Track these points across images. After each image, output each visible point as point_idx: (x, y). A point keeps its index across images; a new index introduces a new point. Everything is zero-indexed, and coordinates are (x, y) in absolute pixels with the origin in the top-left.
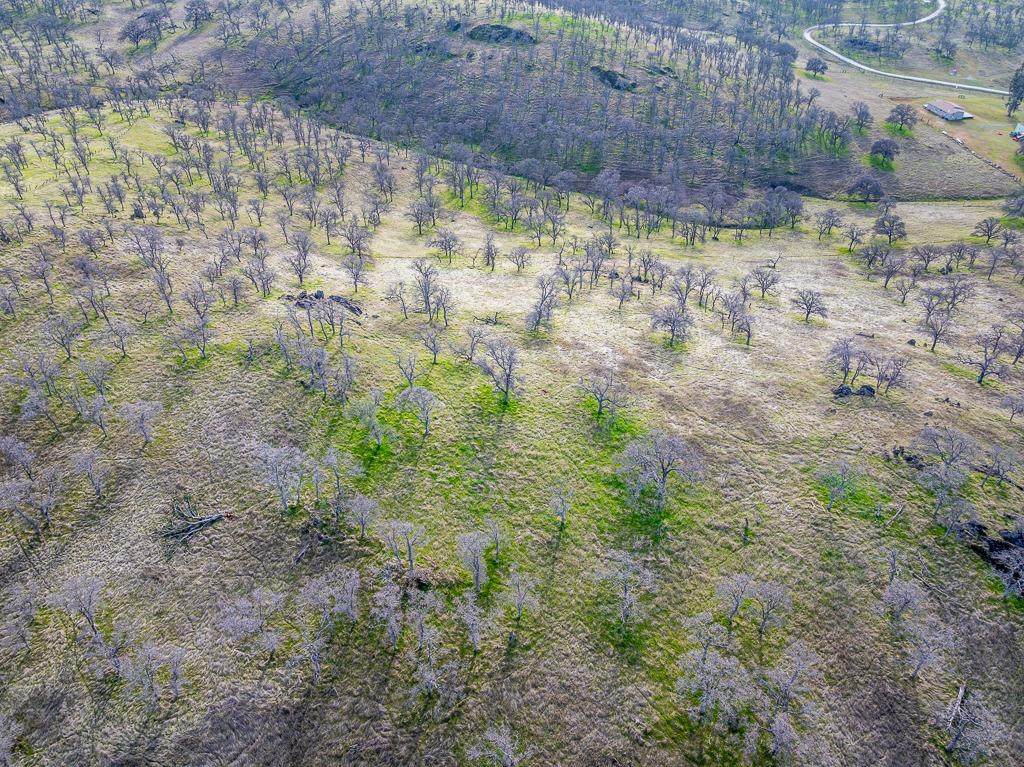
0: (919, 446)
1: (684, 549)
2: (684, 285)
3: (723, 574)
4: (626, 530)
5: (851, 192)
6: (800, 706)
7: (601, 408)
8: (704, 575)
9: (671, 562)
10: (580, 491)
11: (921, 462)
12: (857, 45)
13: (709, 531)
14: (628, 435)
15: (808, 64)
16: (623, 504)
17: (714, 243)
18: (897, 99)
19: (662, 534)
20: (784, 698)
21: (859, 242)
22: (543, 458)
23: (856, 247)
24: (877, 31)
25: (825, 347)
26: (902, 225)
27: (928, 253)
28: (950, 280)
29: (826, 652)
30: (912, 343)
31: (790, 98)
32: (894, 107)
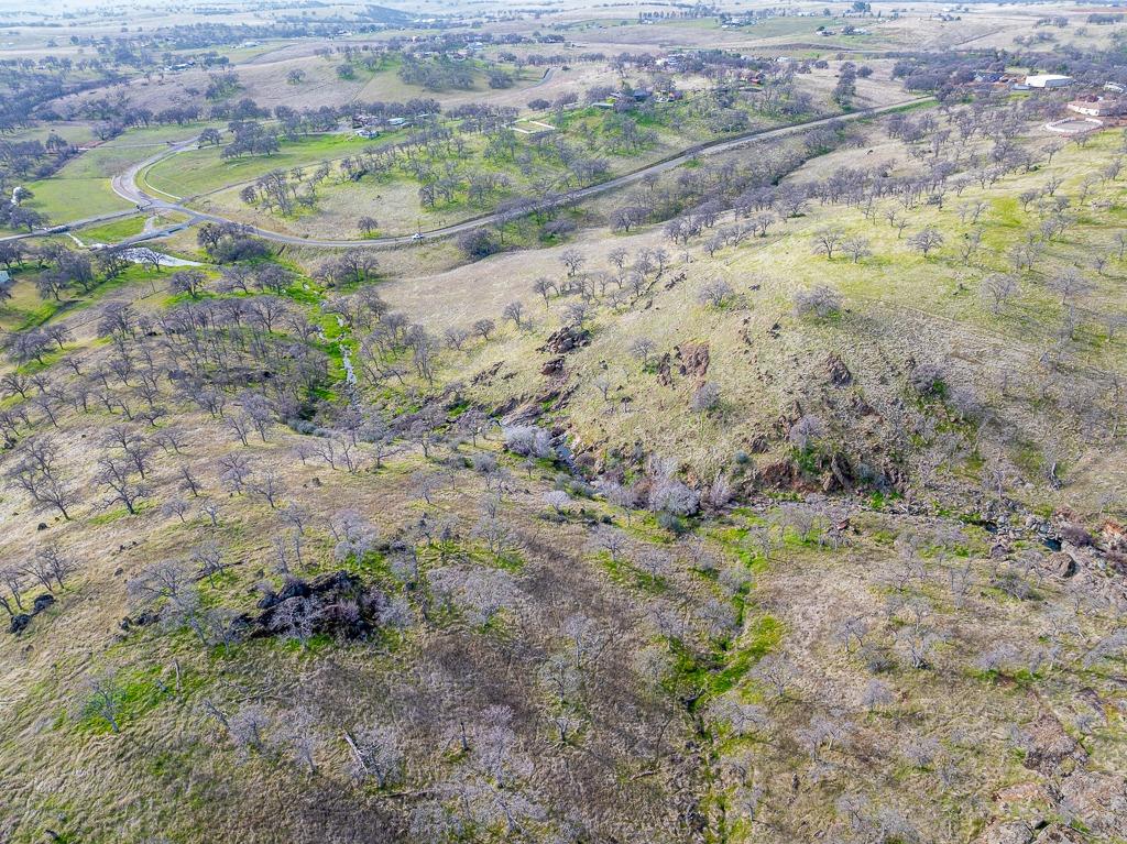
11: (152, 615)
28: (23, 450)
30: (42, 527)
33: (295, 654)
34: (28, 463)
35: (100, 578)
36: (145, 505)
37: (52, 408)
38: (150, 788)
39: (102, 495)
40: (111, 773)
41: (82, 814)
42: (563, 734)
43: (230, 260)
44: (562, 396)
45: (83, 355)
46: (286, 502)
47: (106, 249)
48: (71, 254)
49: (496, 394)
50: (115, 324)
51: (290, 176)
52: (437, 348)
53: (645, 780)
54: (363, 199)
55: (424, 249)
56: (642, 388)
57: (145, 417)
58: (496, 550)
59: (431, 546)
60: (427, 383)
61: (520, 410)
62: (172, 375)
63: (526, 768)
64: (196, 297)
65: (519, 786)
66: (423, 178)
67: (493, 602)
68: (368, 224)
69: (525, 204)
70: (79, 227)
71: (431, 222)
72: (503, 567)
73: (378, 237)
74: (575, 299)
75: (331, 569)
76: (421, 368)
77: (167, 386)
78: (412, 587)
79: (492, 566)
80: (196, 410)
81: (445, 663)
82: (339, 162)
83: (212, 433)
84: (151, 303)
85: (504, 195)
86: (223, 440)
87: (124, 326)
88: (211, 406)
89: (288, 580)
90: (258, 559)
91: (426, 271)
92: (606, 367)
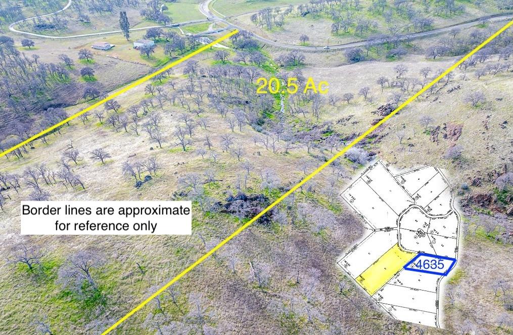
0: (181, 188)
1: (120, 297)
2: (32, 179)
3: (144, 293)
4: (87, 310)
5: (84, 97)
6: (207, 316)
7: (30, 265)
8: (136, 300)
9: (119, 307)
10: (49, 312)
11: (185, 193)
12: (41, 27)
13: (125, 281)
14: (55, 268)
15: (23, 43)
16: (77, 301)
17: (33, 151)
18: (78, 48)
19: (105, 299)
20: (201, 319)
21: (103, 118)
23: (104, 120)
24: (47, 18)
25: (119, 170)
26: (116, 102)
27: (134, 109)
28: (149, 116)
29: (203, 289)
30: (152, 149)
31: (24, 63)
32: (79, 52)
33: (236, 223)
34: (150, 122)
35: (169, 174)
36: (190, 148)
37: (162, 101)
38: (174, 260)
39: (175, 141)
40: (161, 249)
41: (149, 261)
42: (341, 289)
43: (241, 48)
44: (378, 137)
45: (176, 81)
46: (244, 159)
47: (192, 36)
48: (179, 37)
49: (347, 130)
50: (191, 69)
51: (274, 11)
52: (324, 103)
53: (374, 321)
54: (304, 26)
55: (328, 54)
56: (421, 141)
57: (196, 111)
58: (330, 201)
59: (302, 192)
60: (316, 119)
61: (357, 140)
62: (209, 96)
63: (322, 298)
64: (224, 63)
65: (317, 305)
66: (336, 18)
67: (324, 224)
68: (305, 38)
69: (383, 38)
70: (183, 25)
71: (334, 41)
72: (332, 210)
73: (308, 46)
74: (397, 90)
75: (257, 192)
76: (315, 111)
77: (206, 100)
78: (290, 208)
79: (327, 208)
80: (216, 113)
81: (297, 244)
82: (297, 6)
83: (220, 123)
84: (207, 63)
85: (373, 32)
86: (225, 128)
87: (194, 71)
88: (222, 112)
89: (239, 193)
90: (229, 181)
91: (327, 65)
92: (404, 127)
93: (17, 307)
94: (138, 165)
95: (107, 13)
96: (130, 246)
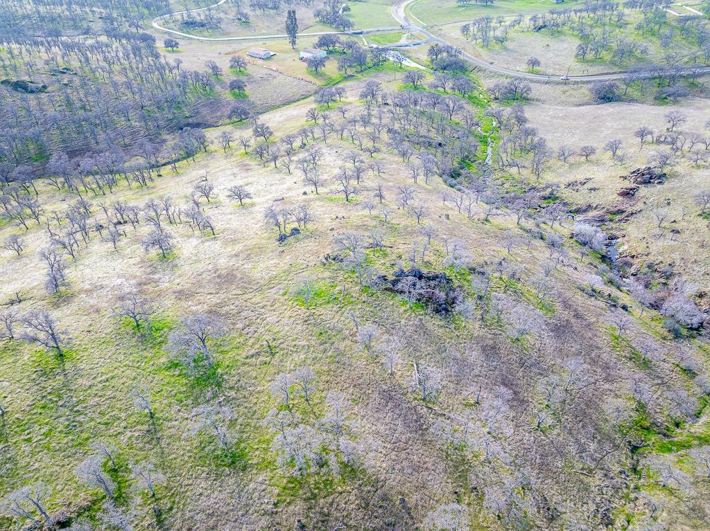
0: (335, 249)
1: (239, 381)
2: (153, 214)
3: (270, 381)
4: (197, 391)
5: (230, 117)
6: (348, 426)
7: (137, 321)
8: (259, 388)
9: (236, 393)
10: (152, 384)
11: (341, 257)
12: (190, 25)
13: (248, 360)
14: (166, 329)
15: (165, 44)
16: (186, 376)
17: (160, 179)
18: (229, 53)
19: (221, 380)
20: (338, 428)
21: (249, 146)
22: (112, 378)
23: (249, 150)
24: (198, 14)
25: (260, 216)
26: (268, 128)
27: (289, 140)
28: (308, 150)
29: (346, 388)
30: (305, 193)
31: (164, 68)
32: (230, 58)
33: (403, 308)
34: (308, 158)
35: (322, 229)
36: (354, 199)
37: (327, 132)
38: (313, 343)
39: (336, 186)
40: (299, 327)
41: (282, 340)
42: (539, 423)
43: (442, 69)
44: (626, 214)
45: (348, 107)
46: (426, 222)
47: (378, 48)
48: (359, 48)
49: (580, 199)
50: (370, 93)
51: (495, 21)
52: (550, 157)
53: (582, 477)
54: (537, 45)
55: (566, 88)
56: (692, 227)
57: (369, 150)
58: (540, 297)
59: (501, 278)
60: (535, 177)
61: (591, 214)
62: (389, 131)
63: (509, 431)
64: (416, 88)
65: (500, 439)
66: (585, 37)
67: (527, 327)
68: (534, 63)
69: (654, 70)
70: (368, 33)
71: (577, 69)
72: (541, 309)
73: (537, 73)
74: (665, 149)
75: (438, 270)
76: (535, 167)
77: (385, 136)
78: (480, 298)
79: (534, 306)
80: (396, 155)
81: (484, 349)
82: (530, 17)
83: (400, 170)
84: (391, 85)
85: (640, 60)
86: (405, 176)
87: (373, 95)
88: (404, 154)
89: (413, 266)
90: (401, 249)
91: (562, 103)
92: (669, 204)
93: (116, 371)
94: (285, 214)
95: (272, 12)
96: (261, 317)
